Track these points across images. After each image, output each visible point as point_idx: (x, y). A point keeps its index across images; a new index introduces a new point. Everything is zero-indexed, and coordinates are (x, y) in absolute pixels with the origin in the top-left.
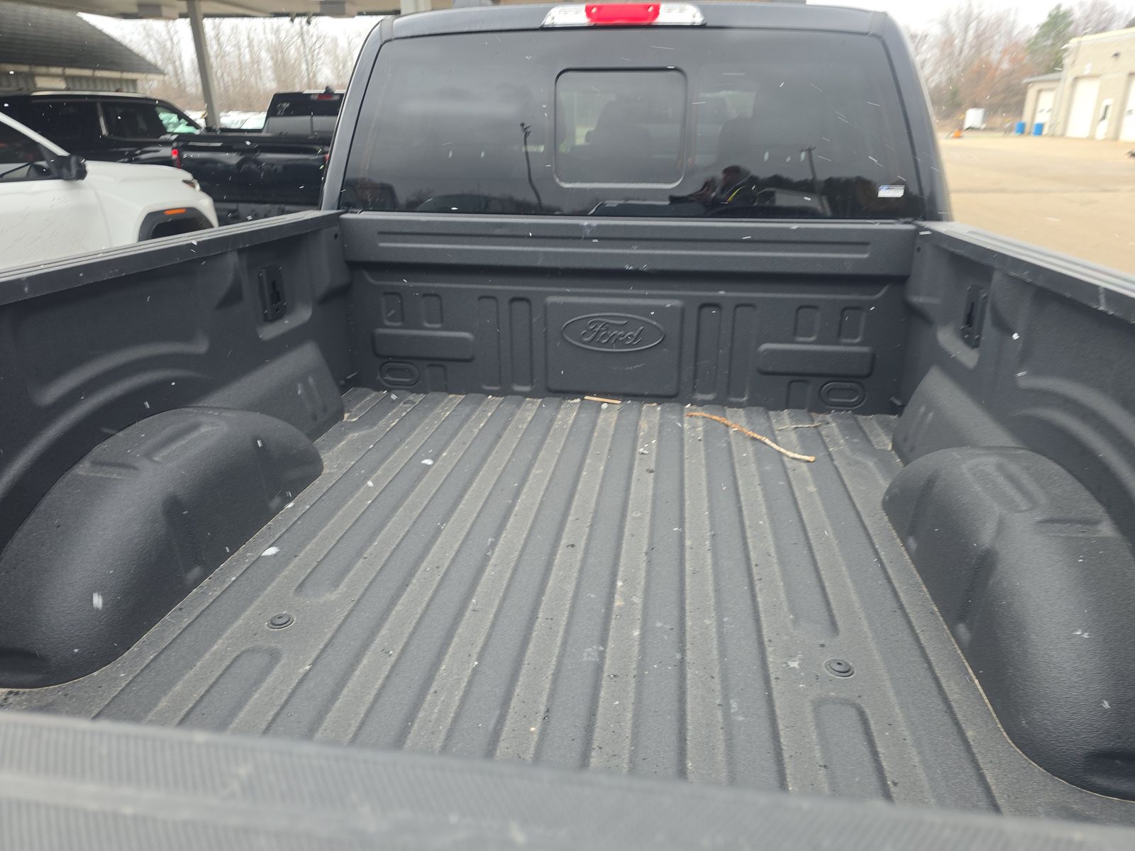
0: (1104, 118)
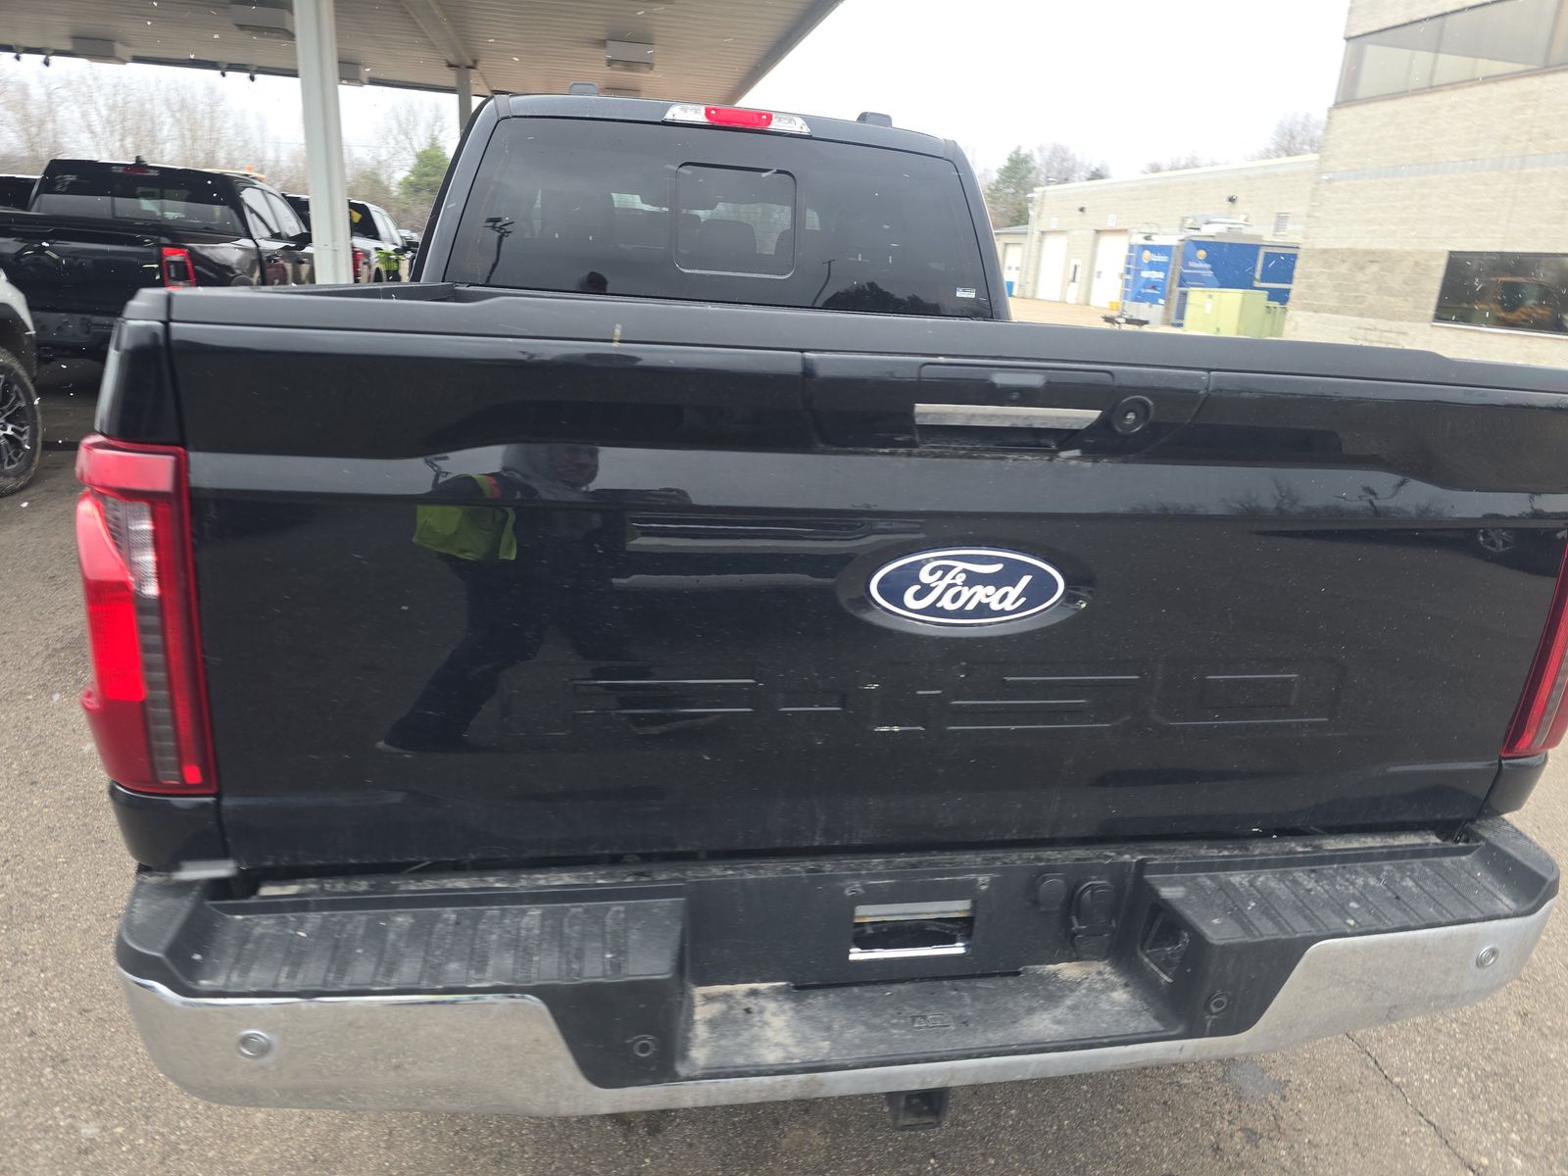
0: (1074, 280)
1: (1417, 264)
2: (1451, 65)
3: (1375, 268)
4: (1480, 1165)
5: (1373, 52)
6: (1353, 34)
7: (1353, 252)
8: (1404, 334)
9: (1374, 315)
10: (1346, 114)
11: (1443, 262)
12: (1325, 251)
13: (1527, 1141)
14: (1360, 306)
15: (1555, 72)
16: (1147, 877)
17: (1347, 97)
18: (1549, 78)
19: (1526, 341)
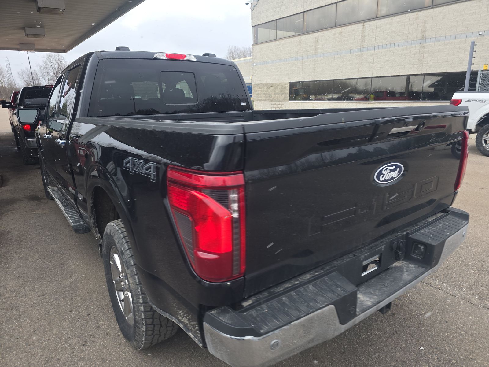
1: (282, 86)
2: (280, 33)
3: (272, 88)
4: (440, 288)
5: (261, 30)
6: (254, 25)
7: (266, 84)
8: (283, 105)
9: (275, 100)
10: (256, 47)
11: (289, 85)
12: (259, 84)
13: (443, 280)
14: (271, 98)
15: (306, 34)
16: (409, 236)
17: (256, 43)
18: (305, 36)
19: (312, 103)
